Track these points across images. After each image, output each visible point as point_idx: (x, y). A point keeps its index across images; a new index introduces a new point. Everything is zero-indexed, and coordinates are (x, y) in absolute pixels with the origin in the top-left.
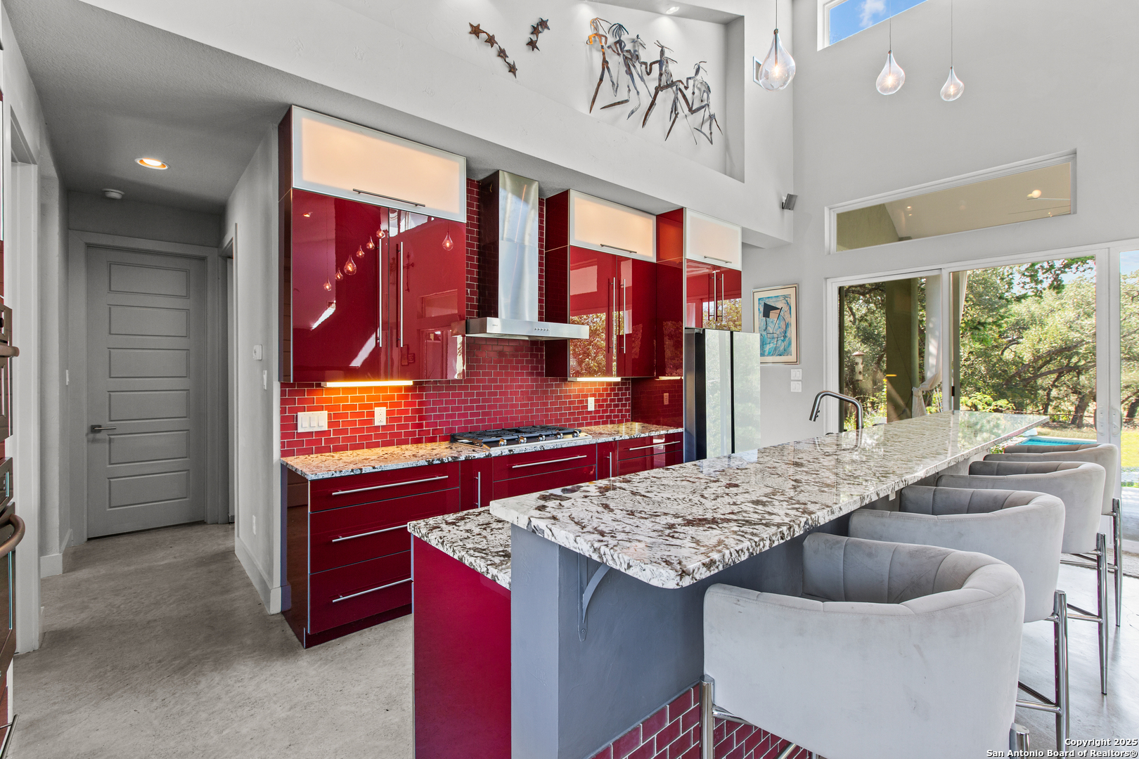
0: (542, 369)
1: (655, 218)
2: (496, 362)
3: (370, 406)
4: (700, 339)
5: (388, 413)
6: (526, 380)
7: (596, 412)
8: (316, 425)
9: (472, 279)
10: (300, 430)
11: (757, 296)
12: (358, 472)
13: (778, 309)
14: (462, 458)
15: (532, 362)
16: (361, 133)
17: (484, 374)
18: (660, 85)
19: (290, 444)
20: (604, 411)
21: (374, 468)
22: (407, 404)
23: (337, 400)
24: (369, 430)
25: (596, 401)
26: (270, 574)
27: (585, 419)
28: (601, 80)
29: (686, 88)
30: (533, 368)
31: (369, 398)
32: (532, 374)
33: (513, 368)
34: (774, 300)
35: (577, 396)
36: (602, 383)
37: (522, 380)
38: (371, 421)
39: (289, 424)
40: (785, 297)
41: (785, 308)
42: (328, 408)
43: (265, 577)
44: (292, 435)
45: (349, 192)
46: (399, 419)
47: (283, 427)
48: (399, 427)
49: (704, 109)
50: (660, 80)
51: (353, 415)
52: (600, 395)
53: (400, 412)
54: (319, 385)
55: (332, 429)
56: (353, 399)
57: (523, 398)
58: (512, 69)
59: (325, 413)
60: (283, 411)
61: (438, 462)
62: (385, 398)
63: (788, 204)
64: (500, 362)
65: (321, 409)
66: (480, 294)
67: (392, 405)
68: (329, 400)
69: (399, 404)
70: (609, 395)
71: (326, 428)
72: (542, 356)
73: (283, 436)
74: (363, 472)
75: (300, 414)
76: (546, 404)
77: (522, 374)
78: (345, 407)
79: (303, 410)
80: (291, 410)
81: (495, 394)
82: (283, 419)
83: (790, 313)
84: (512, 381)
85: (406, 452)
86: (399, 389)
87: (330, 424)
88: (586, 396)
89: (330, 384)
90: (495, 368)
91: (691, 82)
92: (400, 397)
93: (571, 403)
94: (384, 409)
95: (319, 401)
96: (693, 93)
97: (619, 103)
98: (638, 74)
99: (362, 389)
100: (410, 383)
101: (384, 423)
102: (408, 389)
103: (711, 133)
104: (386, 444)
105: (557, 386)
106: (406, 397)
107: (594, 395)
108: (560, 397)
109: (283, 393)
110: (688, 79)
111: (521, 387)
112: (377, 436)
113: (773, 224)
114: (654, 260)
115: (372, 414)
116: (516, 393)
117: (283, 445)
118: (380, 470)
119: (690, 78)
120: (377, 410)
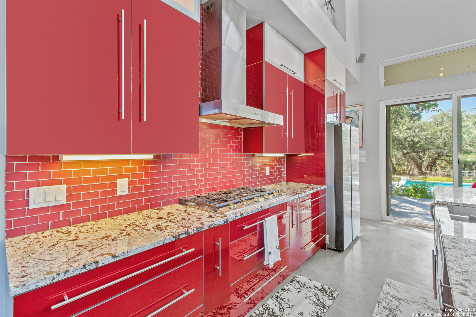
0: (241, 148)
1: (304, 55)
2: (214, 142)
3: (113, 178)
4: (338, 129)
5: (130, 183)
6: (232, 155)
7: (270, 176)
8: (52, 199)
10: (32, 206)
12: (93, 267)
13: (351, 118)
14: (206, 228)
15: (235, 143)
19: (17, 222)
20: (274, 175)
21: (114, 257)
22: (147, 175)
23: (76, 173)
24: (111, 199)
25: (270, 169)
27: (264, 181)
30: (236, 147)
31: (112, 171)
32: (235, 151)
34: (349, 113)
35: (260, 166)
36: (272, 157)
37: (230, 155)
38: (114, 192)
39: (17, 201)
40: (355, 111)
41: (355, 117)
42: (66, 182)
44: (21, 213)
46: (140, 188)
48: (140, 195)
51: (95, 187)
52: (272, 165)
53: (141, 182)
54: (56, 158)
55: (71, 202)
56: (95, 172)
57: (230, 168)
59: (65, 186)
60: (10, 187)
61: (184, 236)
62: (127, 170)
63: (361, 59)
64: (216, 142)
65: (59, 182)
67: (134, 176)
68: (68, 173)
69: (140, 175)
70: (275, 165)
71: (65, 202)
72: (241, 138)
73: (11, 214)
74: (100, 265)
76: (243, 172)
77: (229, 151)
78: (86, 180)
79: (37, 184)
80: (19, 186)
81: (213, 165)
82: (8, 196)
83: (359, 120)
84: (224, 156)
85: (149, 221)
86: (140, 161)
87: (69, 198)
88: (265, 166)
89: (66, 158)
90: (213, 146)
92: (140, 169)
93: (257, 170)
94: (126, 180)
95: (55, 175)
99: (104, 162)
100: (150, 157)
101: (126, 193)
102: (148, 162)
104: (128, 211)
105: (250, 159)
106: (146, 169)
107: (268, 165)
108: (251, 167)
109: (10, 168)
111: (229, 160)
112: (119, 205)
114: (303, 81)
115: (115, 185)
116: (226, 164)
117: (10, 223)
118: (122, 258)
120: (120, 181)
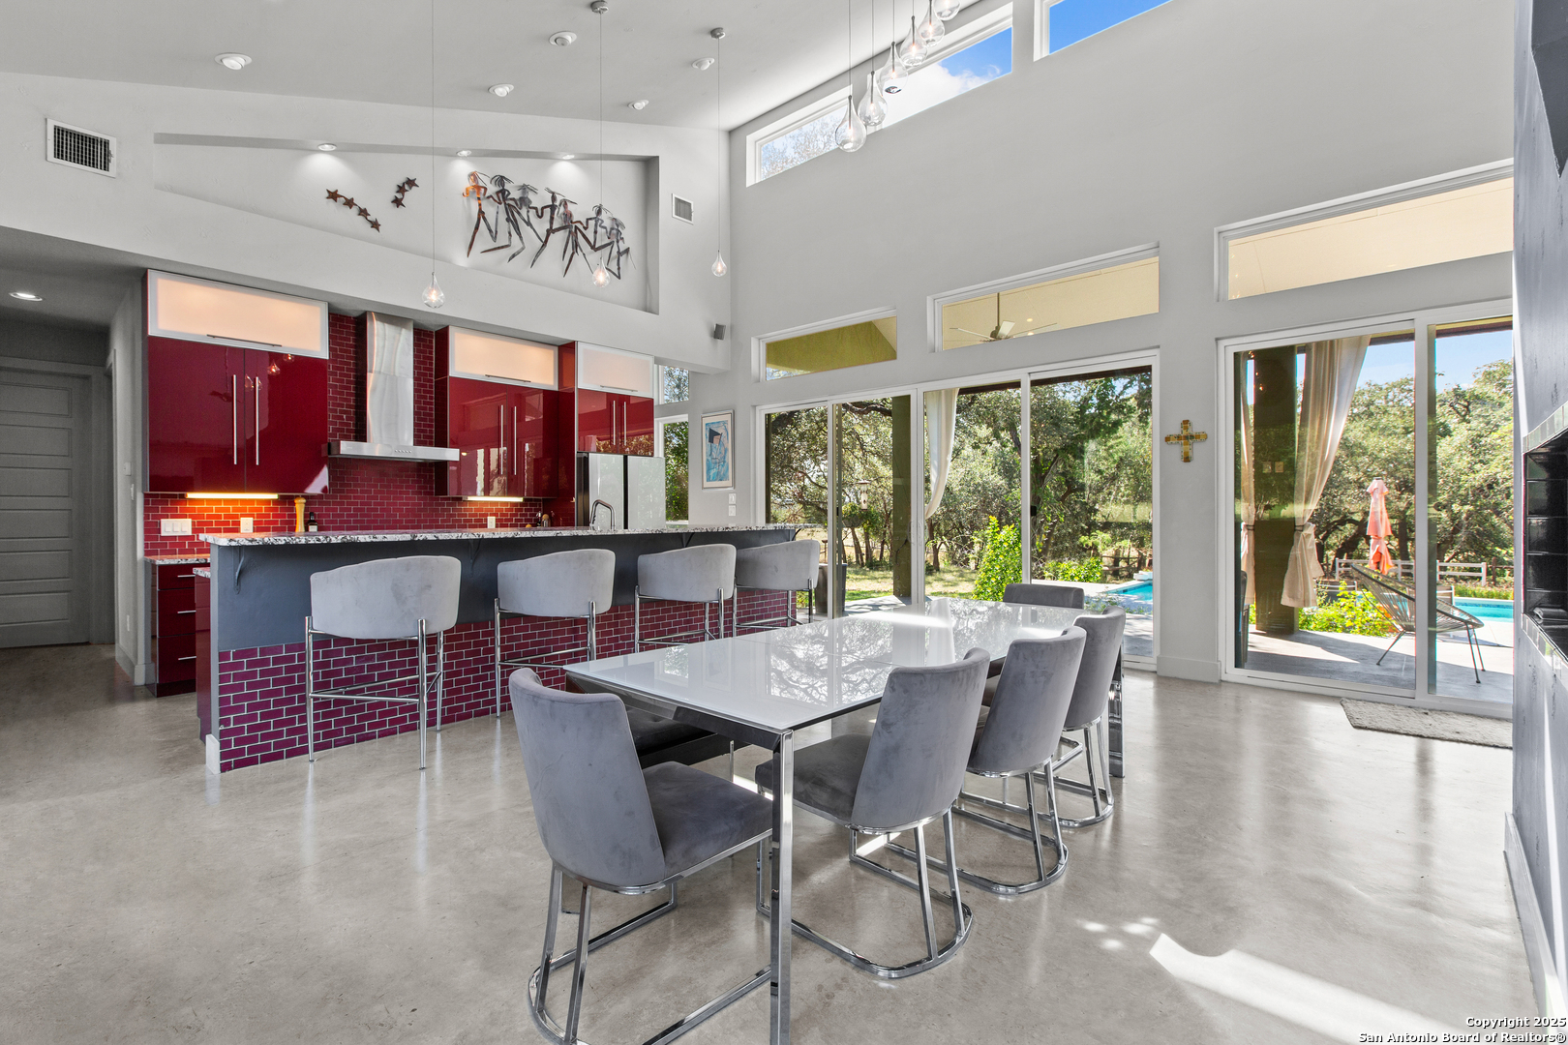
0: (431, 488)
1: (557, 348)
2: (376, 481)
3: (237, 517)
4: (586, 462)
5: (255, 523)
6: (412, 499)
8: (179, 531)
9: (348, 406)
10: (163, 534)
11: (706, 421)
15: (418, 482)
16: (217, 287)
17: (362, 492)
18: (551, 227)
19: (153, 545)
22: (274, 516)
23: (200, 510)
25: (498, 520)
26: (136, 656)
28: (477, 228)
29: (586, 228)
30: (419, 487)
31: (235, 509)
32: (419, 493)
33: (396, 487)
34: (716, 425)
35: (475, 515)
36: (506, 503)
37: (408, 499)
38: (238, 530)
39: (152, 529)
42: (191, 517)
43: (133, 659)
44: (156, 538)
45: (203, 336)
46: (267, 529)
47: (146, 531)
49: (610, 247)
50: (551, 223)
51: (218, 523)
52: (504, 515)
53: (268, 522)
54: (182, 496)
55: (195, 535)
56: (217, 510)
57: (408, 515)
58: (375, 225)
59: (189, 521)
60: (146, 517)
62: (251, 510)
63: (718, 333)
64: (383, 481)
65: (185, 517)
66: (357, 418)
67: (259, 516)
68: (194, 510)
69: (267, 516)
70: (512, 515)
71: (190, 534)
72: (430, 476)
73: (146, 538)
75: (162, 520)
76: (436, 521)
77: (407, 493)
78: (209, 516)
79: (167, 517)
80: (154, 517)
81: (375, 510)
82: (146, 524)
84: (396, 498)
86: (267, 502)
87: (194, 531)
88: (486, 515)
89: (190, 495)
90: (375, 486)
91: (592, 223)
92: (266, 509)
93: (466, 521)
94: (251, 519)
95: (182, 510)
96: (596, 232)
97: (499, 248)
98: (524, 220)
99: (227, 501)
100: (275, 496)
101: (250, 531)
102: (275, 502)
103: (619, 269)
105: (450, 505)
106: (276, 509)
107: (495, 515)
108: (453, 515)
109: (146, 502)
110: (588, 220)
111: (406, 504)
113: (704, 353)
114: (556, 388)
115: (238, 524)
116: (400, 510)
117: (146, 545)
119: (591, 219)
120: (243, 520)
